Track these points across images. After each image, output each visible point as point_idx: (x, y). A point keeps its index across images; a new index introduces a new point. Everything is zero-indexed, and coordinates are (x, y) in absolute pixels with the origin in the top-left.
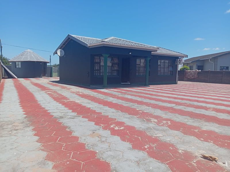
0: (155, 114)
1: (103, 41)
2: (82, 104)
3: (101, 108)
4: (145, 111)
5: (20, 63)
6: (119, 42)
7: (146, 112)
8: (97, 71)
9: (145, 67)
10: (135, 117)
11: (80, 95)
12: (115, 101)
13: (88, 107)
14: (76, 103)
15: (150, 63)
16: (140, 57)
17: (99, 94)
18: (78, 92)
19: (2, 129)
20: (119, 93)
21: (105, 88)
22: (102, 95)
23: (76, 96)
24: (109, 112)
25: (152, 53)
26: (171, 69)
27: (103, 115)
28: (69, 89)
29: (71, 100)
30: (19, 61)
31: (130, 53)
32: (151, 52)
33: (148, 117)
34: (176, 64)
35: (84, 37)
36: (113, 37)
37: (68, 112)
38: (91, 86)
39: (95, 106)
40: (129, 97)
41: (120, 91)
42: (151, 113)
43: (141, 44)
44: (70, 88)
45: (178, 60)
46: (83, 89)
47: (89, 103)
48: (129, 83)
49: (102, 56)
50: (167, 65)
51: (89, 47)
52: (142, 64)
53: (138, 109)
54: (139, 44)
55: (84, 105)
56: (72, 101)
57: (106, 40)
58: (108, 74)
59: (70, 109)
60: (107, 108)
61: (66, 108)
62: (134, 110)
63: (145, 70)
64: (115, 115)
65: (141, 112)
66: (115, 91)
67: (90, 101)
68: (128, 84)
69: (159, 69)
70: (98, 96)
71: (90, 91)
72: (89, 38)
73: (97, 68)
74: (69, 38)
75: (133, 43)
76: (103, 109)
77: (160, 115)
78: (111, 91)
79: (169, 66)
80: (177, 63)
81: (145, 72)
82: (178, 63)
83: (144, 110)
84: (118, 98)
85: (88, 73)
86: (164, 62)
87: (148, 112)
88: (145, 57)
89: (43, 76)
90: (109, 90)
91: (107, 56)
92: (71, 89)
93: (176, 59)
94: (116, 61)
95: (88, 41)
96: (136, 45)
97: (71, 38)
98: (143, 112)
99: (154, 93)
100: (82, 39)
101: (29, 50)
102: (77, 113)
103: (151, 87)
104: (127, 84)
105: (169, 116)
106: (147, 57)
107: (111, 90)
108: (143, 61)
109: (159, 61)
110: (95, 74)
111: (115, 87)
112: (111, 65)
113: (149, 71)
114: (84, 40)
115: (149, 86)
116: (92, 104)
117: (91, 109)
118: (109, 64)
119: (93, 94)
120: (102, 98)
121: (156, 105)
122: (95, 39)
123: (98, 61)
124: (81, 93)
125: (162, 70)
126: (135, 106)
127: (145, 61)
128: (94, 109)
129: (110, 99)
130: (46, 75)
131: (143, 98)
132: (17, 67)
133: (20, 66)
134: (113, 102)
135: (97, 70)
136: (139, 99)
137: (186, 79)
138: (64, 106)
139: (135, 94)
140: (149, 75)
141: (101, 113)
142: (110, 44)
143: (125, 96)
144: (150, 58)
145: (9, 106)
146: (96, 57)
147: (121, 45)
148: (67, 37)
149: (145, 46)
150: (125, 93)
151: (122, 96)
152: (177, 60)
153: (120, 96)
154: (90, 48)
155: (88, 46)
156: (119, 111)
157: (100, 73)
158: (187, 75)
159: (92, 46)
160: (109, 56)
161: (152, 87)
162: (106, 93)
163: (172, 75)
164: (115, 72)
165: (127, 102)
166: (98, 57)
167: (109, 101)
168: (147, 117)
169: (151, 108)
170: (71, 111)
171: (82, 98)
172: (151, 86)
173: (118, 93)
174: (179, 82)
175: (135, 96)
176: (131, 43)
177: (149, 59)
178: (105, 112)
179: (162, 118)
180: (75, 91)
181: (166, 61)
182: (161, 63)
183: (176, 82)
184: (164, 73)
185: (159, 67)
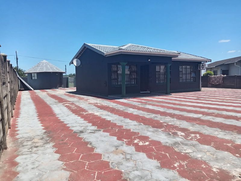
0: (182, 126)
1: (121, 49)
2: (101, 116)
3: (121, 121)
4: (170, 124)
5: (36, 75)
6: (137, 49)
7: (171, 125)
8: (114, 81)
9: (165, 73)
10: (160, 130)
11: (98, 107)
12: (135, 112)
13: (109, 119)
14: (95, 115)
15: (170, 69)
16: (160, 64)
17: (118, 105)
18: (97, 103)
19: (22, 146)
20: (140, 103)
21: (123, 98)
22: (121, 106)
23: (94, 107)
24: (131, 125)
25: (172, 58)
26: (193, 75)
27: (125, 128)
28: (87, 100)
29: (90, 112)
30: (35, 73)
31: (149, 60)
33: (174, 130)
34: (199, 69)
35: (100, 45)
36: (130, 44)
37: (87, 126)
38: (109, 96)
39: (116, 118)
40: (150, 107)
41: (140, 100)
42: (177, 125)
43: (160, 49)
44: (88, 99)
45: (201, 65)
46: (100, 99)
47: (109, 115)
48: (149, 92)
49: (119, 64)
50: (189, 71)
51: (106, 55)
52: (162, 71)
53: (161, 121)
54: (158, 50)
55: (104, 117)
56: (91, 114)
57: (123, 48)
58: (126, 83)
59: (89, 122)
60: (128, 120)
61: (85, 122)
62: (157, 122)
63: (166, 77)
64: (137, 128)
65: (166, 124)
66: (135, 101)
67: (109, 113)
68: (148, 93)
69: (181, 76)
70: (117, 107)
71: (108, 101)
72: (105, 46)
73: (113, 77)
74: (85, 47)
75: (152, 49)
76: (124, 122)
77: (186, 127)
78: (130, 101)
79: (191, 72)
80: (200, 68)
81: (166, 79)
82: (201, 68)
83: (169, 122)
84: (139, 109)
85: (105, 82)
86: (186, 68)
87: (174, 124)
88: (165, 64)
89: (59, 87)
90: (128, 100)
91: (125, 64)
92: (89, 100)
93: (199, 65)
94: (134, 68)
95: (104, 49)
96: (155, 51)
97: (87, 47)
98: (168, 125)
99: (177, 102)
100: (99, 48)
101: (44, 61)
102: (97, 127)
103: (173, 95)
104: (146, 93)
105: (196, 128)
106: (167, 63)
107: (130, 100)
108: (162, 67)
109: (180, 67)
110: (112, 83)
111: (134, 97)
112: (129, 73)
113: (170, 78)
115: (171, 95)
116: (112, 117)
117: (111, 122)
118: (127, 72)
119: (112, 104)
120: (121, 109)
121: (181, 115)
122: (112, 46)
123: (115, 69)
124: (99, 105)
125: (184, 77)
126: (159, 118)
127: (165, 67)
128: (115, 122)
129: (131, 110)
130: (63, 85)
131: (166, 109)
132: (33, 78)
133: (36, 78)
134: (134, 114)
135: (115, 79)
136: (162, 110)
137: (210, 85)
138: (83, 119)
139: (157, 104)
140: (170, 83)
141: (123, 127)
142: (128, 51)
143: (146, 106)
144: (171, 65)
145: (28, 120)
146: (114, 66)
147: (139, 52)
148: (83, 46)
149: (165, 52)
150: (146, 103)
151: (142, 106)
153: (140, 106)
154: (107, 56)
155: (105, 54)
156: (142, 124)
157: (117, 83)
158: (211, 81)
159: (109, 54)
160: (127, 64)
162: (125, 103)
163: (195, 81)
164: (133, 80)
165: (149, 114)
166: (115, 66)
167: (129, 112)
168: (172, 130)
169: (175, 119)
170: (91, 124)
171: (100, 109)
172: (172, 94)
173: (138, 103)
174: (203, 89)
175: (157, 106)
176: (149, 49)
177: (169, 65)
178: (126, 125)
179: (189, 130)
180: (93, 103)
181: (188, 67)
182: (182, 69)
183: (200, 89)
184: (186, 79)
185: (180, 73)
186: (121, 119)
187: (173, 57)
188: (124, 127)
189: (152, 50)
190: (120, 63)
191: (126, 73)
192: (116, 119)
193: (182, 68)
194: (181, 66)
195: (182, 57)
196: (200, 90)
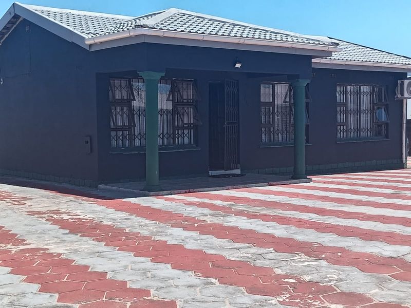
0: (345, 287)
1: (142, 26)
2: (72, 257)
3: (144, 272)
4: (307, 278)
6: (198, 28)
7: (311, 283)
8: (120, 133)
9: (291, 109)
10: (273, 302)
11: (63, 224)
12: (192, 241)
13: (99, 269)
14: (51, 255)
15: (307, 97)
16: (273, 79)
17: (133, 217)
18: (57, 212)
20: (206, 211)
21: (152, 193)
22: (143, 221)
23: (49, 226)
24: (177, 286)
25: (313, 60)
26: (380, 115)
27: (155, 299)
28: (21, 201)
29: (34, 243)
31: (238, 65)
32: (312, 57)
33: (321, 300)
34: (399, 96)
35: (68, 11)
36: (173, 11)
37: (23, 294)
38: (101, 186)
39: (123, 263)
40: (243, 223)
41: (206, 201)
42: (329, 284)
43: (273, 30)
44: (24, 198)
45: (406, 82)
46: (71, 197)
47: (100, 254)
48: (238, 172)
49: (138, 78)
50: (366, 101)
51: (90, 46)
52: (279, 101)
53: (278, 271)
54: (267, 31)
55: (80, 261)
56: (38, 249)
57: (150, 22)
58: (160, 142)
59: (30, 280)
60: (166, 270)
61: (17, 278)
62: (264, 272)
63: (292, 122)
64: (199, 296)
65: (294, 281)
66: (190, 204)
67: (102, 247)
68: (234, 175)
69: (340, 118)
70: (129, 223)
71: (99, 204)
72: (88, 14)
73: (120, 120)
74: (16, 17)
75: (246, 27)
76: (153, 276)
77: (361, 291)
78: (174, 204)
79: (373, 105)
80: (402, 94)
81: (292, 128)
82: (406, 95)
83: (304, 273)
84: (204, 229)
85: (88, 139)
86: (358, 93)
87: (319, 280)
88: (291, 79)
90: (167, 200)
91: (158, 76)
92: (29, 203)
93: (399, 82)
94: (188, 93)
95: (84, 26)
96: (257, 36)
97: (23, 16)
98: (300, 282)
99: (328, 206)
100: (64, 20)
102: (57, 295)
103: (315, 182)
104: (229, 175)
105: (392, 292)
106: (297, 77)
107: (173, 200)
108: (281, 89)
109: (338, 89)
110: (114, 143)
111: (189, 189)
112: (170, 107)
113: (307, 126)
114: (71, 21)
115: (310, 181)
116: (110, 259)
117: (108, 277)
118: (164, 103)
119: (111, 216)
120: (145, 232)
121: (342, 249)
122: (110, 16)
123: (124, 94)
124: (65, 217)
125: (352, 121)
126: (268, 258)
127: (290, 89)
128: (120, 277)
129: (175, 235)
131: (293, 228)
134: (188, 247)
135: (123, 128)
136: (280, 231)
138: (9, 269)
139: (264, 212)
140: (307, 141)
141: (147, 293)
142: (167, 35)
143: (228, 219)
144: (309, 81)
146: (117, 82)
147: (205, 39)
148: (9, 12)
149: (290, 39)
150: (227, 211)
151: (216, 221)
152: (402, 84)
153: (209, 220)
154: (93, 49)
155: (88, 42)
156: (213, 280)
157: (132, 139)
159: (101, 43)
160: (162, 78)
161: (318, 181)
162: (159, 210)
163: (387, 137)
164: (186, 132)
165: (237, 245)
166: (123, 83)
167: (170, 241)
168: (315, 299)
169: (324, 263)
170: (36, 287)
171: (70, 233)
172: (314, 178)
173: (200, 210)
175: (266, 218)
176: (237, 28)
177: (304, 83)
178: (162, 285)
179: (370, 300)
180: (44, 210)
181: (365, 89)
182: (346, 95)
183: (402, 161)
184: (358, 130)
185: (338, 109)
186: (142, 266)
187: (315, 57)
188: (154, 295)
189: (246, 32)
190: (140, 74)
191: (159, 107)
192: (126, 267)
193: (346, 93)
194: (340, 86)
195: (345, 56)
196: (401, 166)
